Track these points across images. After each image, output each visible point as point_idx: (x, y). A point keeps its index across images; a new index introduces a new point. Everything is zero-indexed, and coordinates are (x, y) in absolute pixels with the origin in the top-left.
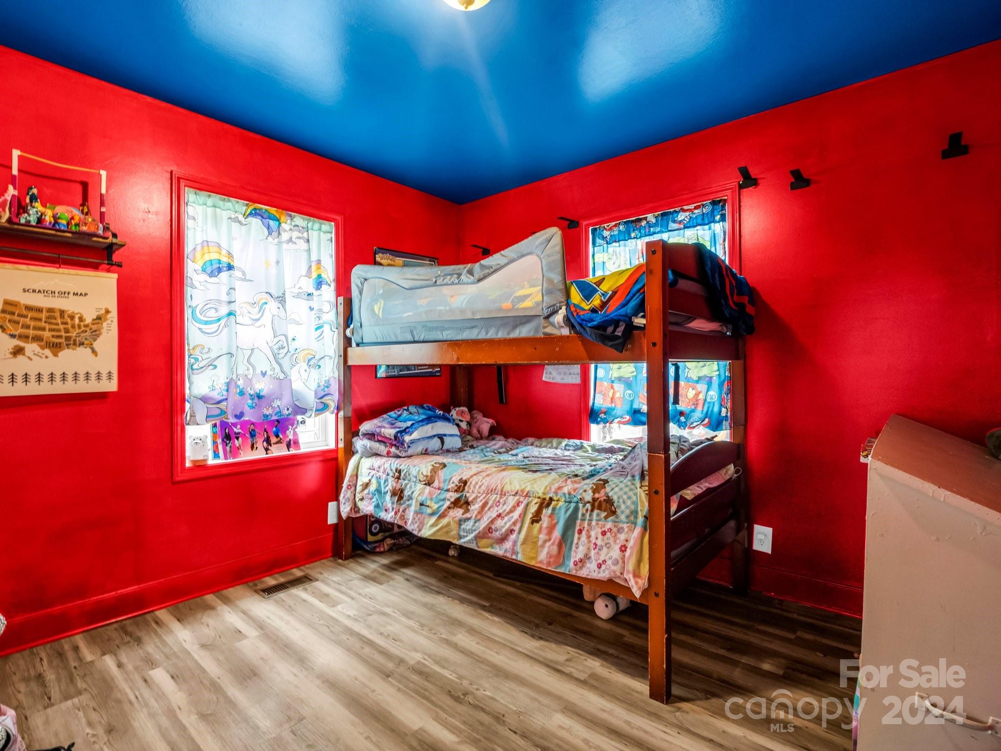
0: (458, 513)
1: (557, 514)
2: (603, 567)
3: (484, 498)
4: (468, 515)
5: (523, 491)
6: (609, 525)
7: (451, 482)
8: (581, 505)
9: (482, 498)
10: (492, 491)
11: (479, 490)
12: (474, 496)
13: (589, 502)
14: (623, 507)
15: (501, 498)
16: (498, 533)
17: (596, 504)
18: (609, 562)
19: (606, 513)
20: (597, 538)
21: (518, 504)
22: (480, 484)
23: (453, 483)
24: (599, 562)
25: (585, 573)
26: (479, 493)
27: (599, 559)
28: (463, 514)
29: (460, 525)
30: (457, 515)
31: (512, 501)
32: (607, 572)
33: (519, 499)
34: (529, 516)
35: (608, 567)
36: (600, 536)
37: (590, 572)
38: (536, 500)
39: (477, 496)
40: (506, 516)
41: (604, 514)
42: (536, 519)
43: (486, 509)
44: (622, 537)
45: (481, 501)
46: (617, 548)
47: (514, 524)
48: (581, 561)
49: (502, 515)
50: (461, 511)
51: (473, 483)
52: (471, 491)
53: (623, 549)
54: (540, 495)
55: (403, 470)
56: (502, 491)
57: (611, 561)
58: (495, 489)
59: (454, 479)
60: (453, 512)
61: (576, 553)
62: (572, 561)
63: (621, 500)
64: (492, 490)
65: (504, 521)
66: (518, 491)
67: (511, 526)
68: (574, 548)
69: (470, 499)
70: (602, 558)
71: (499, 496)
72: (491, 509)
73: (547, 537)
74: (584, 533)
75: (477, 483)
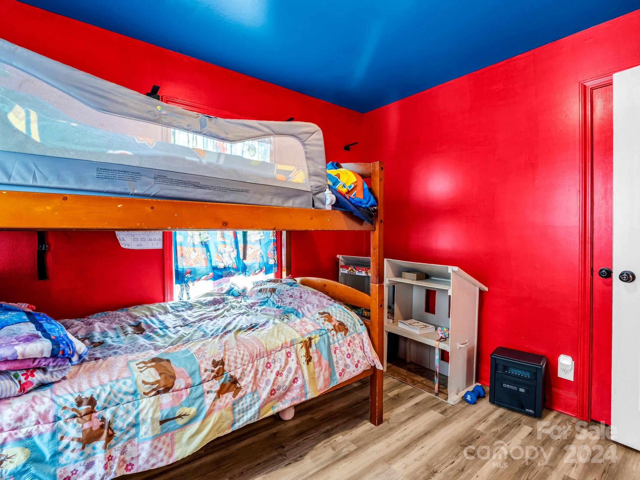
0: (228, 397)
1: (319, 347)
2: (359, 365)
3: (252, 367)
4: (241, 394)
5: (286, 343)
6: (349, 338)
7: (202, 371)
8: (329, 334)
9: (249, 368)
10: (257, 357)
11: (243, 363)
12: (240, 371)
13: (333, 330)
14: (349, 324)
15: (268, 359)
16: (281, 390)
17: (337, 328)
18: (361, 360)
19: (344, 332)
20: (348, 350)
21: (288, 355)
22: (240, 356)
23: (206, 370)
24: (355, 364)
25: (348, 377)
26: (244, 365)
27: (355, 362)
28: (234, 396)
29: (233, 409)
30: (227, 401)
31: (281, 355)
32: (363, 367)
33: (286, 351)
34: (303, 360)
35: (362, 363)
36: (349, 348)
37: (351, 374)
38: (300, 346)
39: (243, 369)
40: (283, 371)
41: (343, 333)
42: (309, 359)
43: (259, 376)
44: (357, 341)
45: (250, 372)
46: (359, 349)
47: (296, 372)
48: (343, 370)
49: (280, 372)
50: (230, 395)
51: (232, 358)
52: (233, 368)
53: (362, 348)
54: (301, 339)
55: (99, 396)
56: (267, 352)
57: (361, 359)
58: (260, 354)
59: (203, 366)
60: (220, 401)
61: (338, 367)
62: (337, 374)
63: (346, 321)
64: (257, 355)
65: (284, 376)
66: (282, 345)
67: (294, 375)
68: (335, 365)
69: (238, 376)
70: (356, 360)
71: (266, 358)
72: (264, 374)
73: (320, 368)
74: (337, 351)
75: (236, 358)
